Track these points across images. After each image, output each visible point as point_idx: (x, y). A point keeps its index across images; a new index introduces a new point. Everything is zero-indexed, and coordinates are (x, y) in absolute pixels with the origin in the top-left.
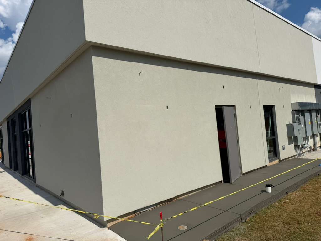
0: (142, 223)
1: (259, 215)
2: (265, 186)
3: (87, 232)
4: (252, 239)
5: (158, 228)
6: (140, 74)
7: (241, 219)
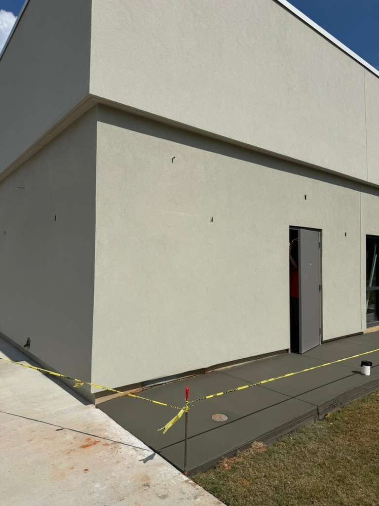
0: (154, 401)
1: (348, 410)
2: (361, 363)
3: (60, 409)
4: (336, 448)
5: (181, 413)
6: (173, 160)
7: (318, 413)
